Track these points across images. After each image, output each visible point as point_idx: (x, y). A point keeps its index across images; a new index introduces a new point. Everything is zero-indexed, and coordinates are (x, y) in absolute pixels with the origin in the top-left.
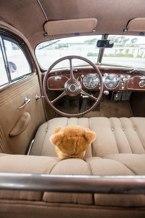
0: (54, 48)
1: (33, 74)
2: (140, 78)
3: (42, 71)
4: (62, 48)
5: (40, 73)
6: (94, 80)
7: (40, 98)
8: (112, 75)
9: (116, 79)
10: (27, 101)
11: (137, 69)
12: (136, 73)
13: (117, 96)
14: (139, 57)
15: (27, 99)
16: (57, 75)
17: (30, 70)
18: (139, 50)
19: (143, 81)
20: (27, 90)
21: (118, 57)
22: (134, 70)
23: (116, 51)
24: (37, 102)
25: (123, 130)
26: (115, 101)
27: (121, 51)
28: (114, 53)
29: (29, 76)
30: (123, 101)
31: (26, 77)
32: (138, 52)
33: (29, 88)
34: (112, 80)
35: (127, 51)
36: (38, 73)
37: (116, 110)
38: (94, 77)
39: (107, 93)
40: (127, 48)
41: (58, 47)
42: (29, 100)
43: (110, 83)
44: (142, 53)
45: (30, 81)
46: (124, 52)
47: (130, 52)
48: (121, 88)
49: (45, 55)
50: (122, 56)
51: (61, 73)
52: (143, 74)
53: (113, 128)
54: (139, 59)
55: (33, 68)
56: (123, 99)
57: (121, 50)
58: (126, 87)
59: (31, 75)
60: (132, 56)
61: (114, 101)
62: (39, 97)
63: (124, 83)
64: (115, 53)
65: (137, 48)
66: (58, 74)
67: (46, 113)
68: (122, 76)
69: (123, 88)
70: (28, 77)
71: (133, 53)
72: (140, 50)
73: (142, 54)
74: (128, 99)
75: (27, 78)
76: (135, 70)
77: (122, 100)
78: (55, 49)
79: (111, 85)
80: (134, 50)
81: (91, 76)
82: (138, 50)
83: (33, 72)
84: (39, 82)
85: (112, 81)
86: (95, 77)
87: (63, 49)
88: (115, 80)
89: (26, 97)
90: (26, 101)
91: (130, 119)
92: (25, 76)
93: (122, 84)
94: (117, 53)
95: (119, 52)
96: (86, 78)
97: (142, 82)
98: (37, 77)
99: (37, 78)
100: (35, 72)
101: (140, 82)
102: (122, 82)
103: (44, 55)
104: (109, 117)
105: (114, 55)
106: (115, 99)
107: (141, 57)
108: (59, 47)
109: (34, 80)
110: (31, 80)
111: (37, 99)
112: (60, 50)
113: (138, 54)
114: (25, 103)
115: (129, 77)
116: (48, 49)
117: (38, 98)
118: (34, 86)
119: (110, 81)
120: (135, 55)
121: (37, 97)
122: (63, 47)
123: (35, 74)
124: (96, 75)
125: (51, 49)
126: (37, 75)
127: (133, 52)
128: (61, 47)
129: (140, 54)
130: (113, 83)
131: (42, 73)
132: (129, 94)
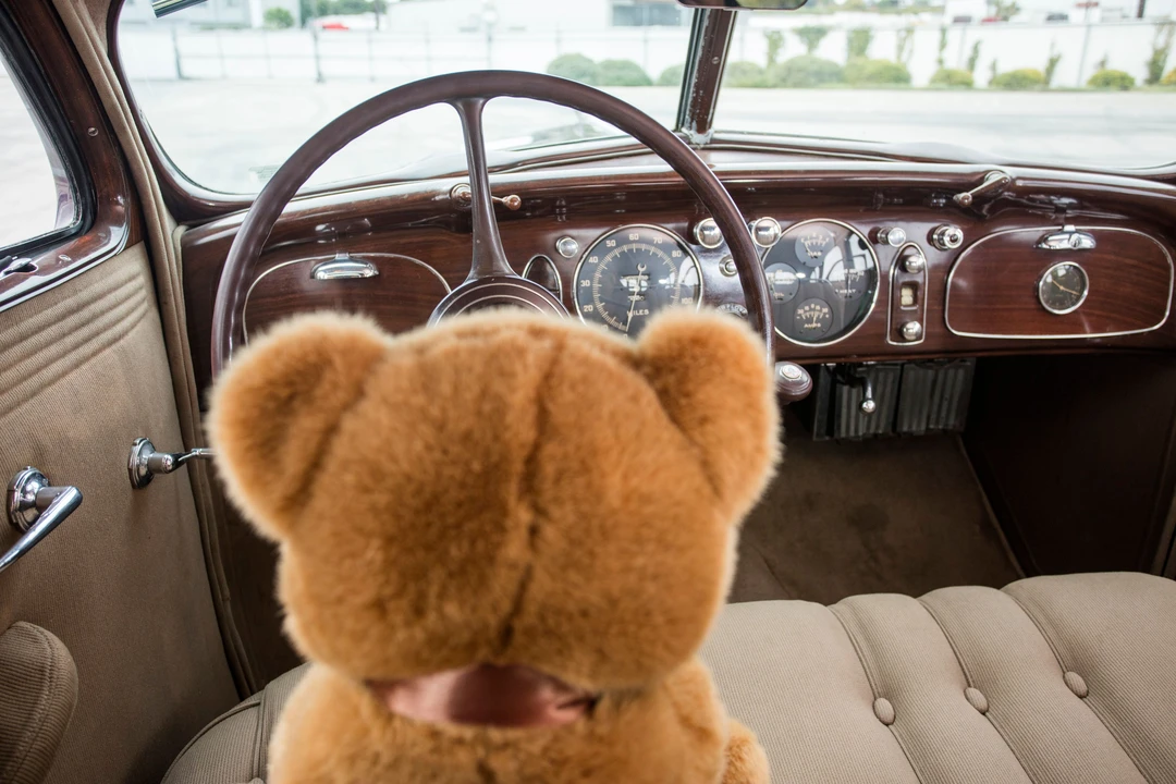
0: (257, 19)
1: (98, 243)
2: (1044, 239)
3: (190, 211)
4: (331, 20)
5: (171, 234)
6: (662, 282)
7: (177, 464)
8: (812, 232)
9: (848, 260)
10: (41, 506)
11: (1011, 172)
12: (1007, 202)
13: (870, 405)
14: (952, 80)
15: (34, 486)
16: (329, 249)
17: (71, 203)
18: (943, 31)
19: (1062, 268)
20: (34, 394)
21: (798, 85)
22: (993, 179)
23: (775, 41)
24: (138, 509)
25: (982, 702)
26: (848, 442)
27: (812, 45)
28: (760, 60)
29: (58, 264)
30: (911, 438)
31: (27, 269)
32: (943, 45)
33: (64, 374)
34: (809, 270)
35: (860, 41)
36: (143, 235)
37: (865, 521)
38: (665, 247)
39: (800, 383)
40: (857, 20)
41: (295, 13)
42: (70, 495)
43: (804, 292)
44: (968, 53)
45: (70, 302)
46: (833, 50)
47: (882, 50)
48: (899, 334)
49: (181, 77)
50: (825, 76)
51: (364, 230)
52: (1060, 210)
53: (888, 696)
54: (956, 100)
55: (92, 185)
56: (913, 425)
57: (813, 36)
58: (936, 320)
59: (75, 254)
60: (896, 77)
61: (838, 442)
62: (168, 459)
63: (914, 286)
64: (771, 60)
65: (926, 17)
66: (342, 235)
67: (228, 610)
68: (898, 233)
69: (913, 327)
70: (43, 271)
71: (905, 56)
72: (955, 34)
73: (972, 63)
74: (952, 422)
75: (34, 280)
76: (1000, 185)
77: (905, 429)
78: (264, 29)
79: (814, 314)
80: (910, 31)
81: (641, 241)
82: (937, 36)
83: (93, 216)
84: (154, 314)
85: (815, 275)
86: (677, 253)
87: (339, 27)
88: (834, 269)
89: (27, 474)
90: (24, 506)
91: (1017, 600)
92: (17, 263)
93: (907, 297)
94: (783, 57)
95: (793, 49)
96: (594, 260)
97: (1061, 272)
98: (132, 266)
99: (142, 280)
100: (118, 223)
101: (1048, 277)
102: (907, 278)
103: (173, 73)
104: (828, 599)
105: (761, 72)
106: (849, 427)
107: (967, 85)
108: (306, 15)
109: (111, 298)
110: (84, 295)
111: (143, 481)
112: (316, 38)
113: (941, 62)
114: (18, 531)
115: (954, 240)
116: (209, 27)
117: (154, 469)
118: (108, 351)
119: (800, 281)
120: (921, 69)
121: (141, 455)
122: (336, 12)
123: (118, 235)
124: (679, 231)
125: (236, 27)
126: (137, 252)
127: (900, 48)
128: (323, 11)
129: (955, 60)
130: (824, 292)
131: (181, 230)
132: (957, 379)
